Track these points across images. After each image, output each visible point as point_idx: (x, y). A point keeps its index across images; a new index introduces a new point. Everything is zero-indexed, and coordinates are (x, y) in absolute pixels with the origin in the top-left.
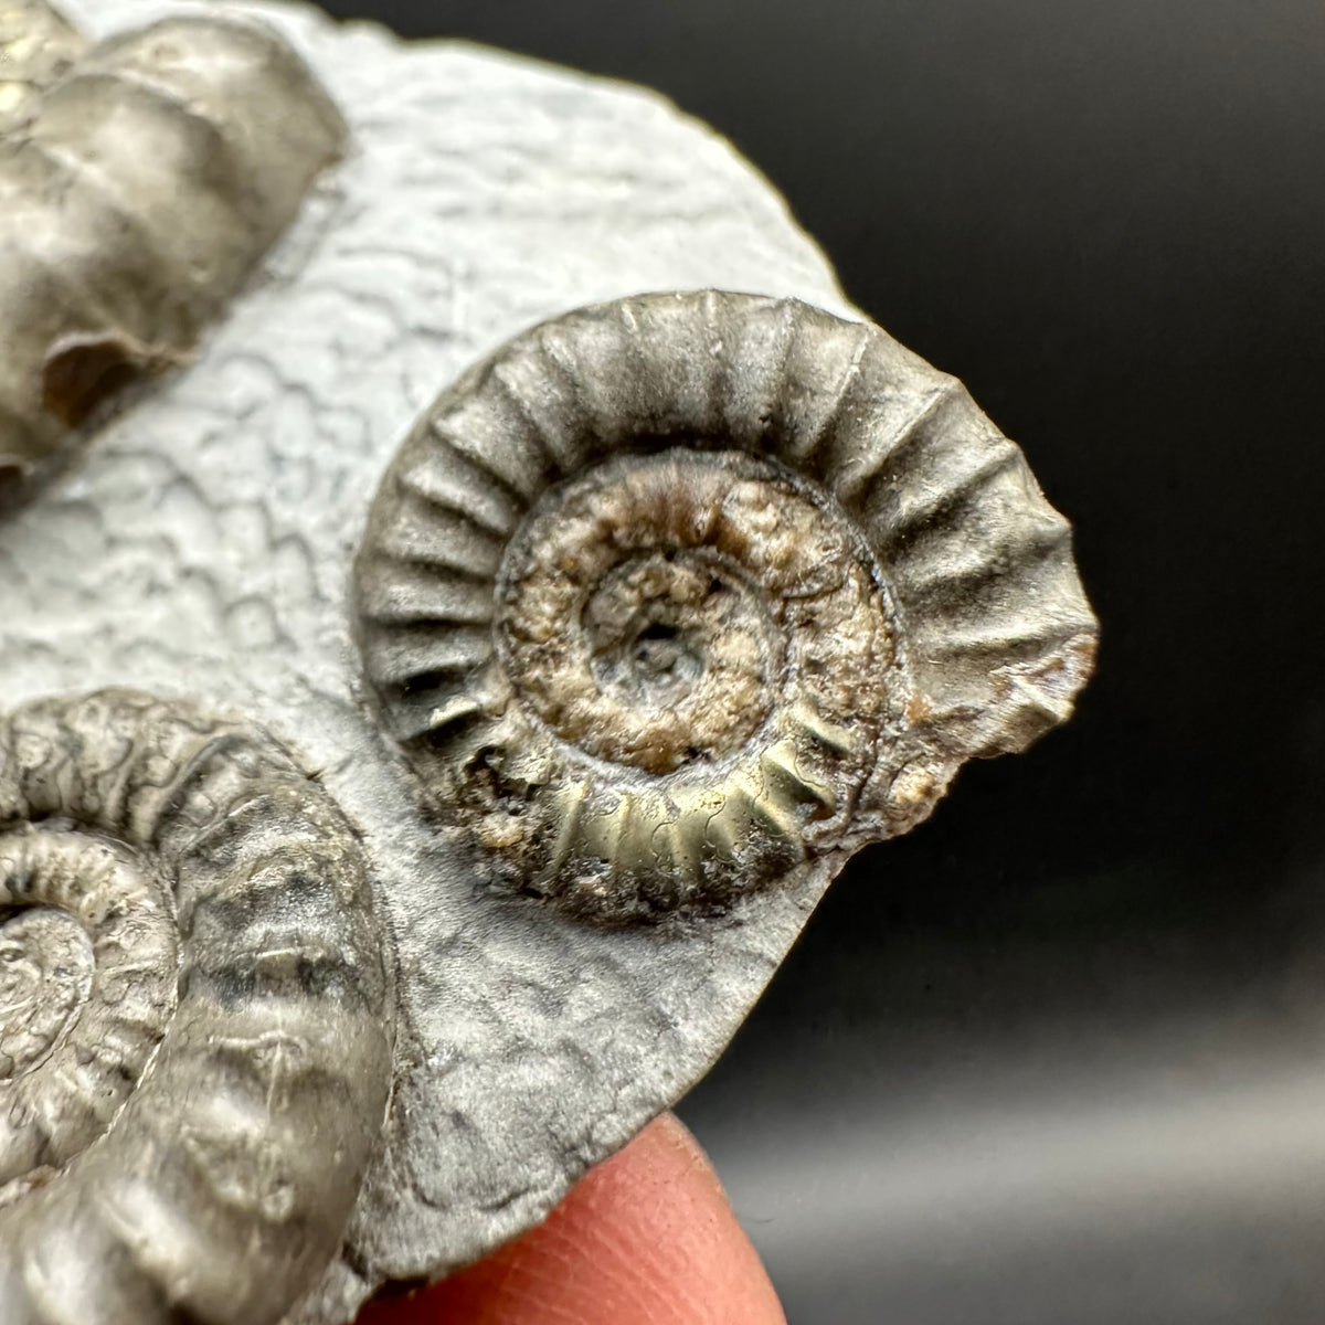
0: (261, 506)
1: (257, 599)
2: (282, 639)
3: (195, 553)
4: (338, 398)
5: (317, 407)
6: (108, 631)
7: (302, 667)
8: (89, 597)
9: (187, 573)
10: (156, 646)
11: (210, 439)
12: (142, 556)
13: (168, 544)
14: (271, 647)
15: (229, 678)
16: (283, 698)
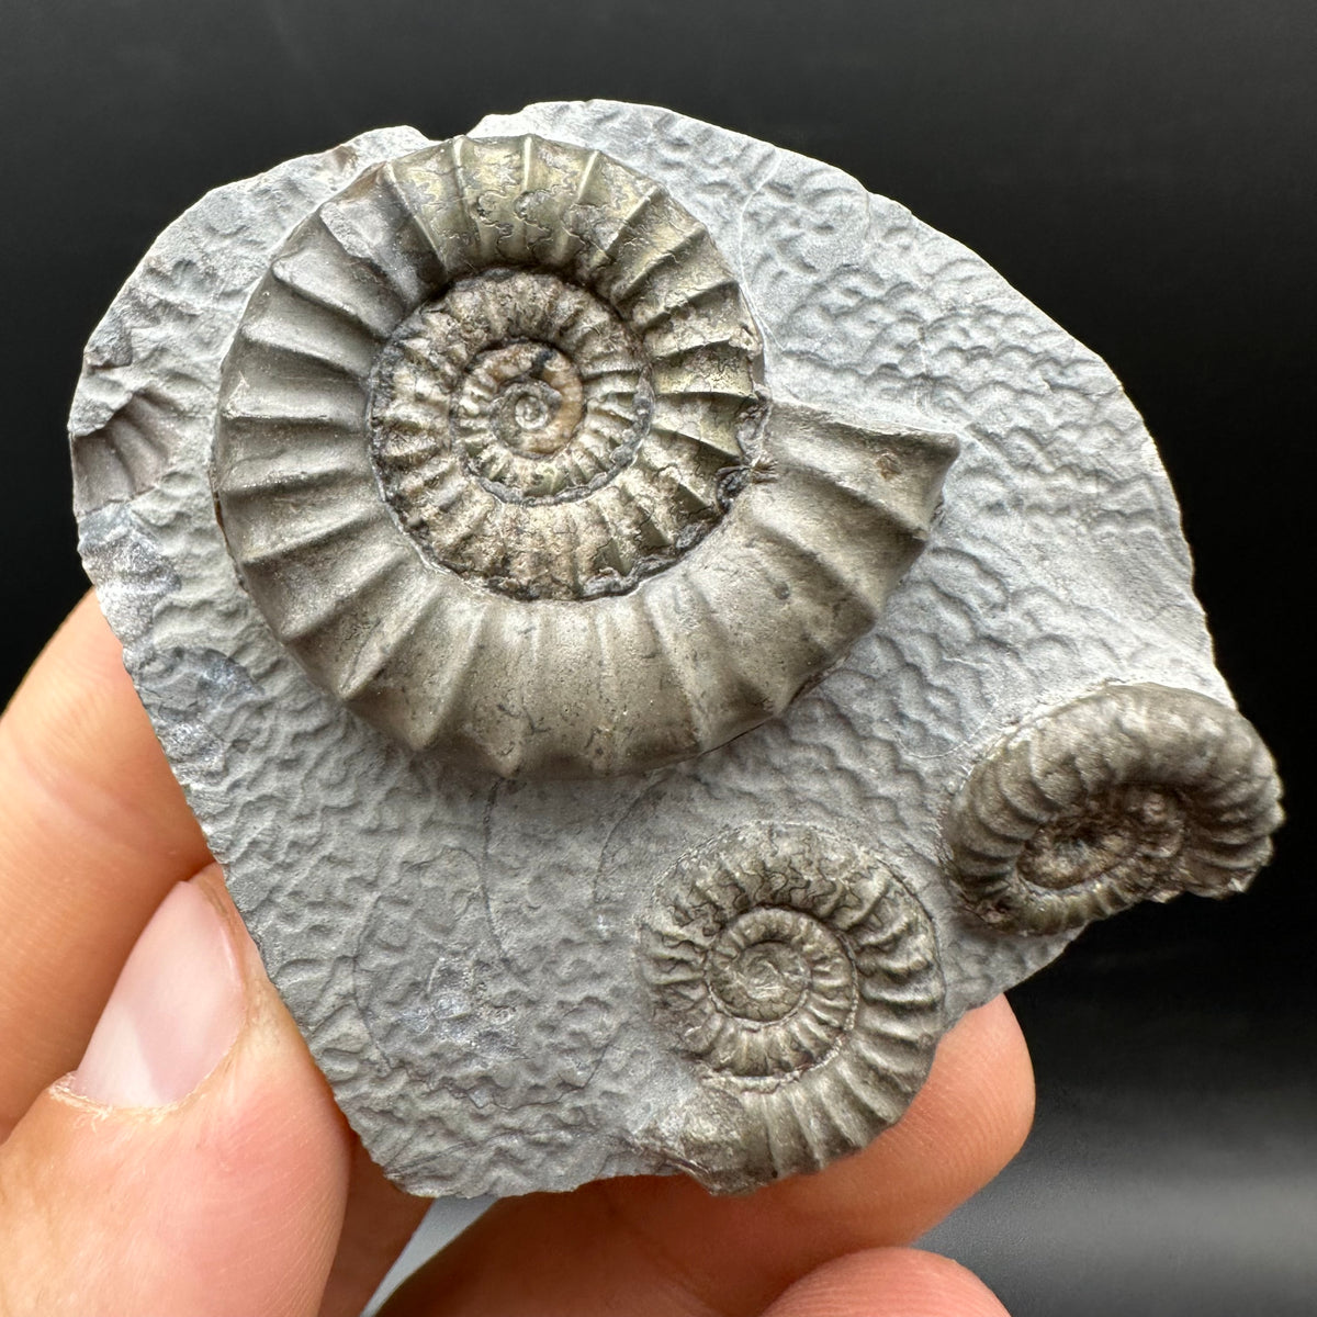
0: (891, 746)
1: (886, 799)
2: (899, 821)
3: (848, 762)
4: (938, 682)
5: (924, 685)
6: (789, 792)
7: (910, 839)
8: (778, 771)
9: (840, 770)
10: (820, 805)
11: (860, 694)
12: (813, 755)
13: (830, 752)
14: (891, 823)
15: (866, 834)
16: (897, 852)
